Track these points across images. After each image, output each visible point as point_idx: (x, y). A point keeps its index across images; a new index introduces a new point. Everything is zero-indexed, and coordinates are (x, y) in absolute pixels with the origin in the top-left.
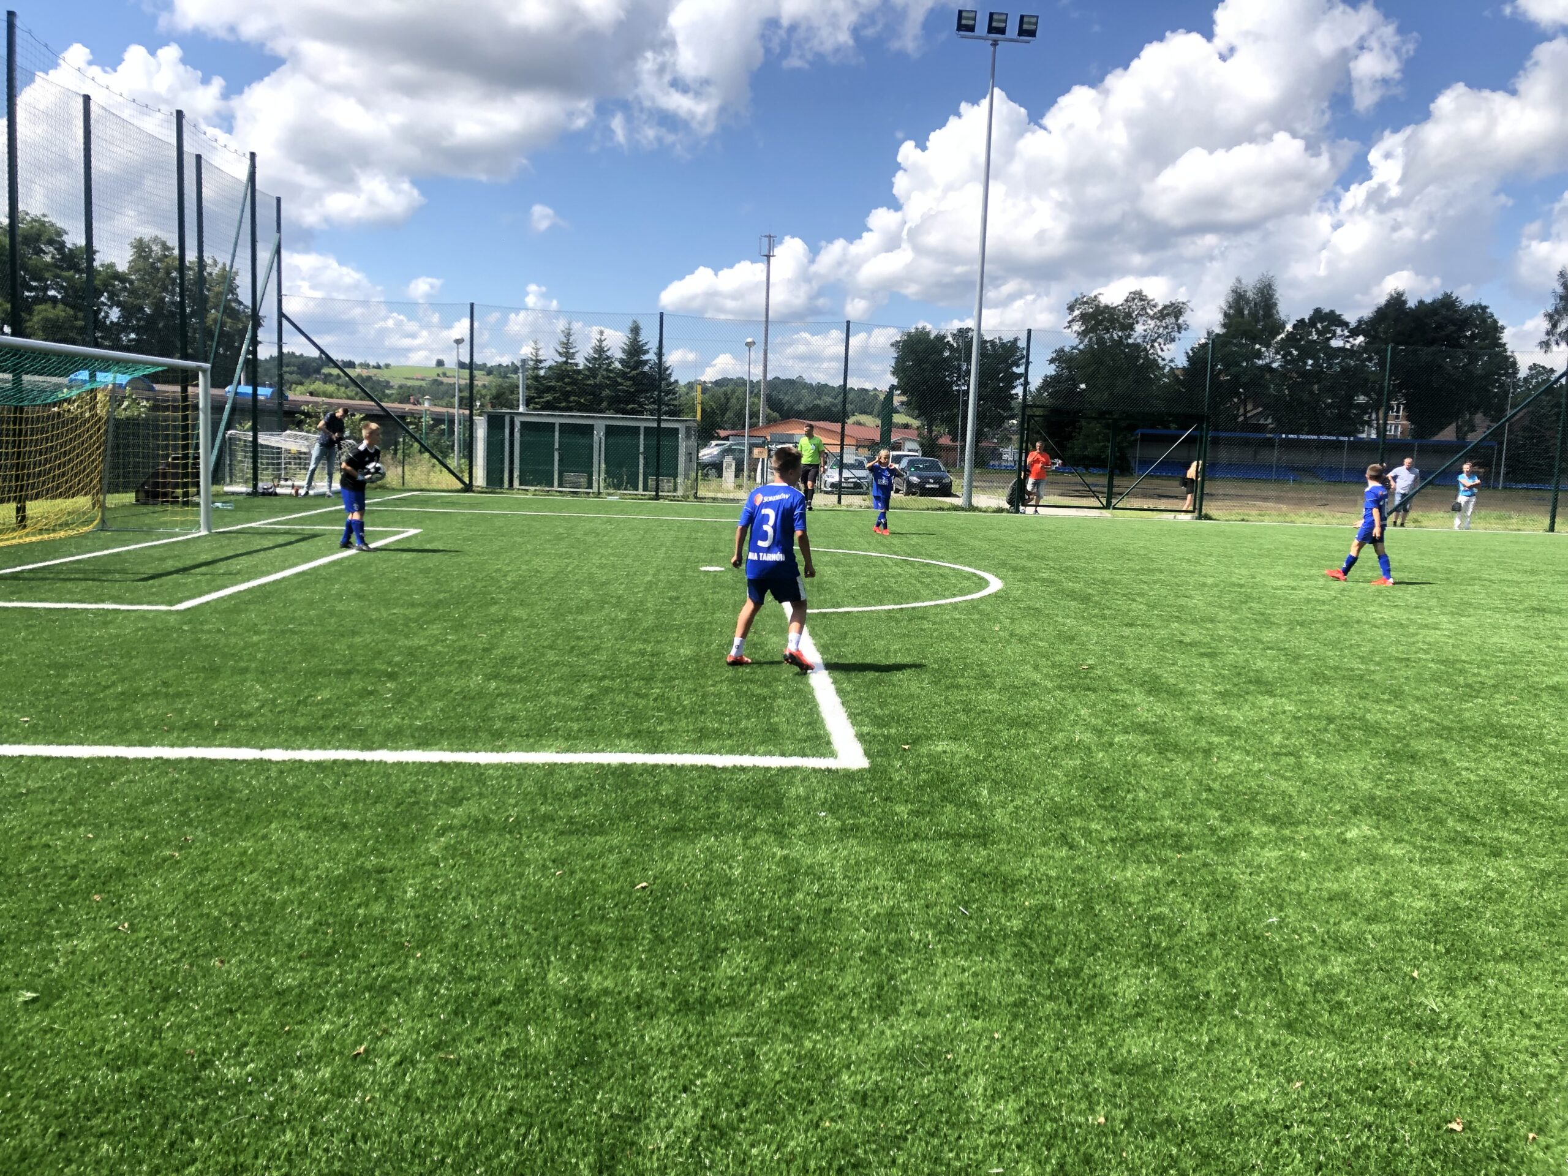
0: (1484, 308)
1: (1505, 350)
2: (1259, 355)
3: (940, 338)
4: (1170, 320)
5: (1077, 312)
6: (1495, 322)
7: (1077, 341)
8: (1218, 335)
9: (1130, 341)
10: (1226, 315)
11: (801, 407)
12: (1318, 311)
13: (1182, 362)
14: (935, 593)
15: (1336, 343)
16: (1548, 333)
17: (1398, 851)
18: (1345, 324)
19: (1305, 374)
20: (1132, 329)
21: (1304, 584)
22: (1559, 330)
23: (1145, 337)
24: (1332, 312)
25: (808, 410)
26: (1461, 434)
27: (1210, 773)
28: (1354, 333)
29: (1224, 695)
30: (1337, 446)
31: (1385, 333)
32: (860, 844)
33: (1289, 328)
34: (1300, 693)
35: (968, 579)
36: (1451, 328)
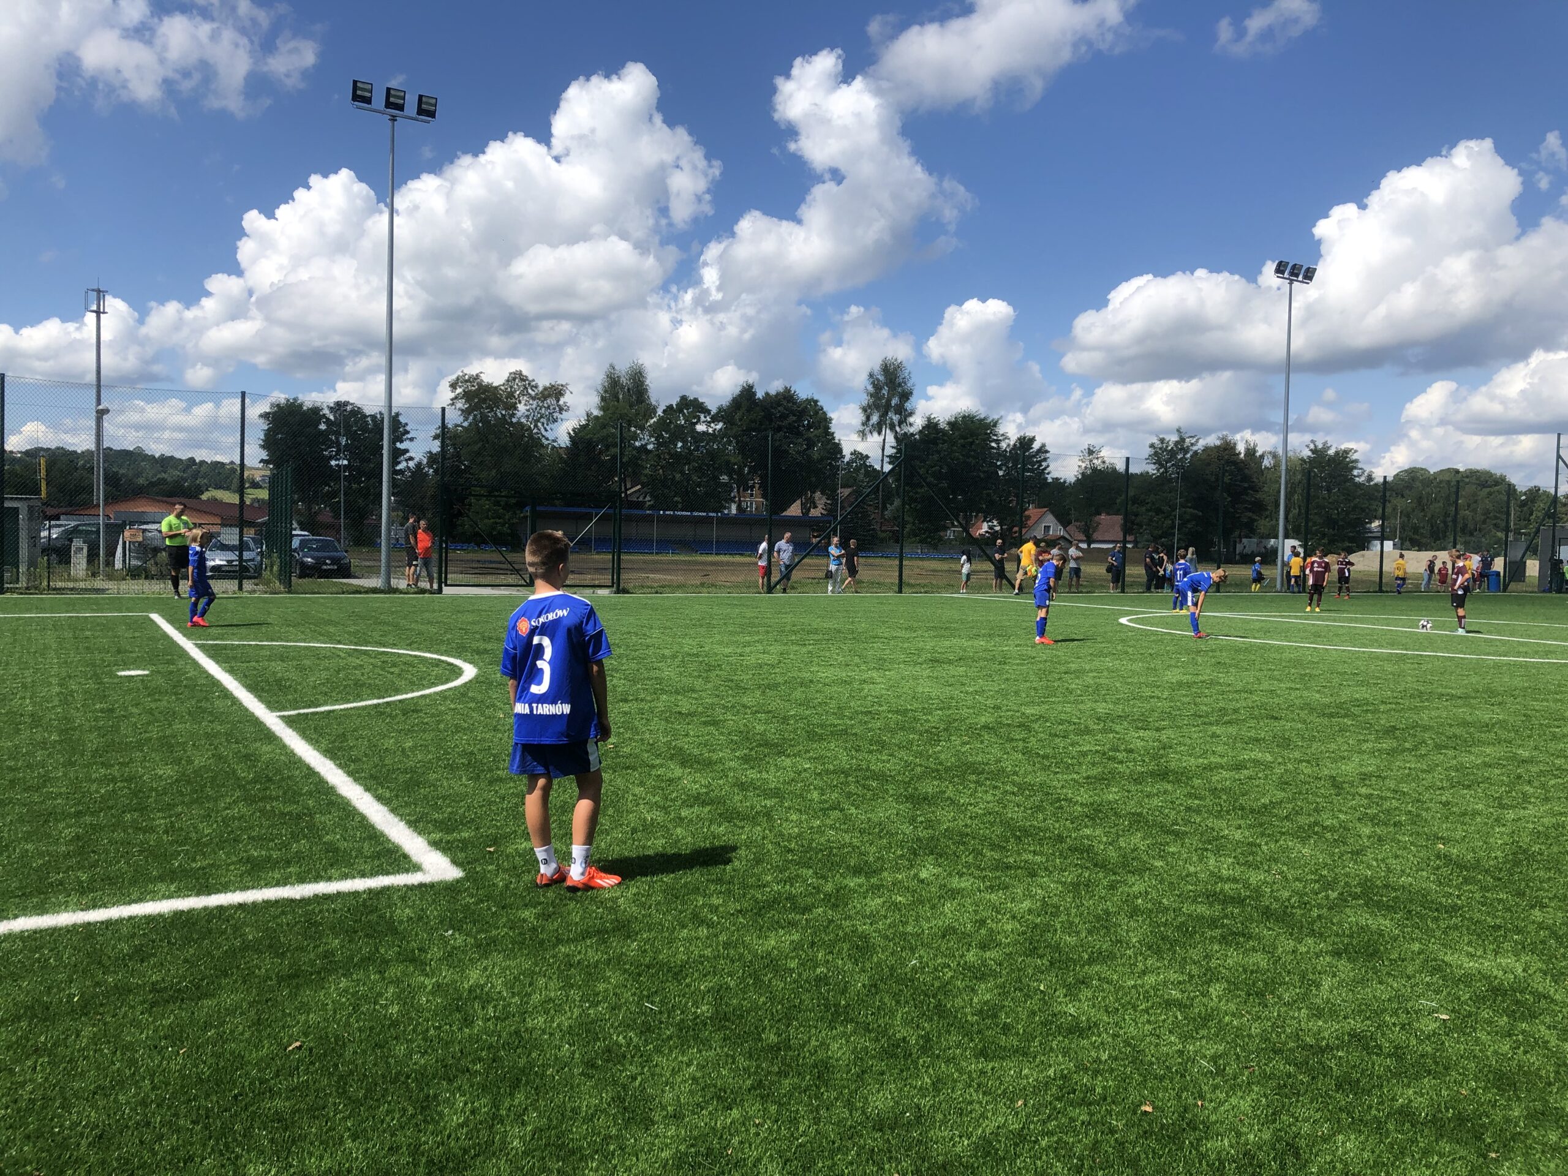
0: (816, 402)
1: (834, 438)
2: (635, 437)
3: (315, 411)
4: (551, 401)
5: (459, 390)
6: (825, 414)
7: (462, 418)
8: (597, 417)
9: (514, 420)
10: (603, 399)
11: (141, 481)
12: (684, 398)
13: (564, 441)
14: (412, 683)
15: (701, 428)
16: (863, 424)
17: (965, 883)
18: (708, 412)
19: (676, 456)
20: (516, 408)
21: (748, 650)
22: (871, 422)
23: (528, 417)
24: (696, 400)
25: (152, 484)
26: (806, 510)
27: (781, 835)
28: (715, 419)
29: (746, 759)
30: (707, 521)
31: (740, 420)
32: (507, 957)
33: (660, 412)
34: (807, 751)
35: (437, 665)
36: (793, 418)
